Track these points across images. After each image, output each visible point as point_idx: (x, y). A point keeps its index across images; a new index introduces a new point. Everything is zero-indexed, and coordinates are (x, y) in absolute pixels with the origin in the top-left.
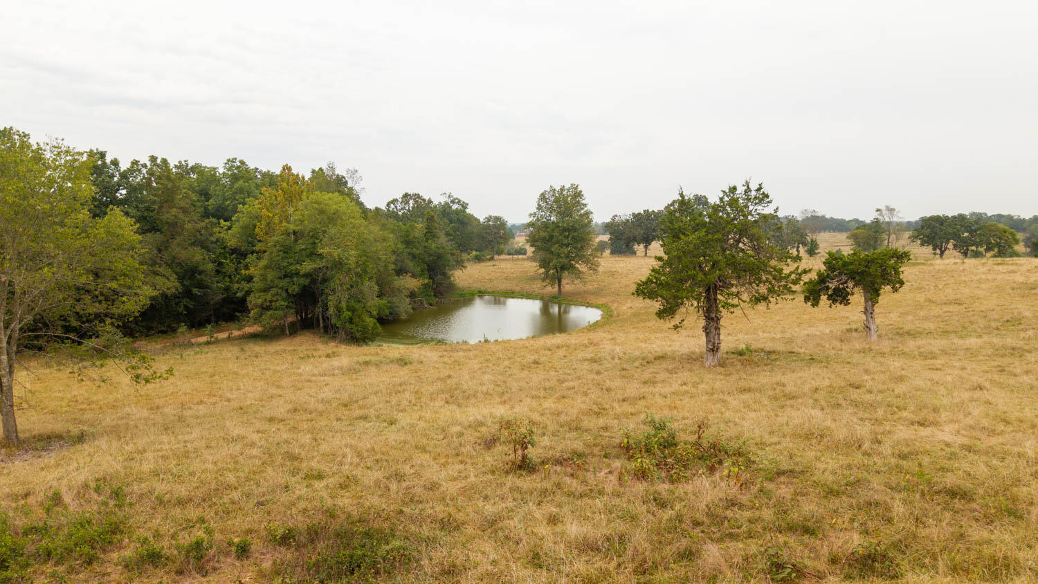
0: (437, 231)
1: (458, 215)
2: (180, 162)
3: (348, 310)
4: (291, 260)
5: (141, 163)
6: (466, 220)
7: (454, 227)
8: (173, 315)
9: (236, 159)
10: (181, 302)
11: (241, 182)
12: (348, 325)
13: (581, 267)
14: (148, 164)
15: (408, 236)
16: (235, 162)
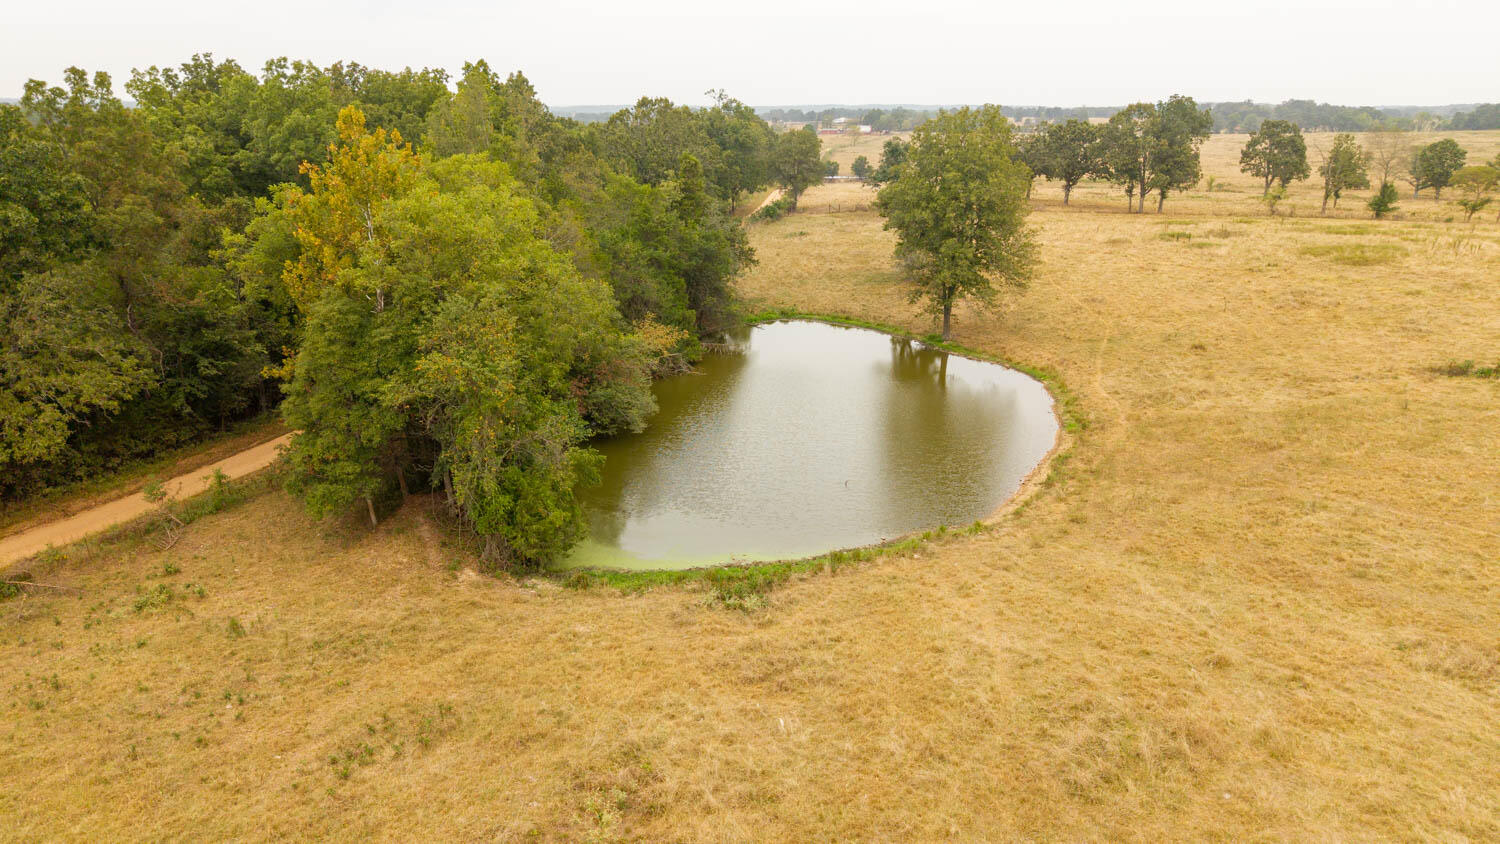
0: (703, 194)
1: (735, 133)
2: (195, 58)
3: (505, 491)
4: (362, 365)
5: (49, 86)
6: (750, 143)
7: (728, 156)
8: (164, 415)
9: (285, 59)
10: (179, 385)
11: (296, 114)
12: (504, 529)
13: (993, 278)
14: (67, 88)
15: (647, 220)
16: (284, 66)
